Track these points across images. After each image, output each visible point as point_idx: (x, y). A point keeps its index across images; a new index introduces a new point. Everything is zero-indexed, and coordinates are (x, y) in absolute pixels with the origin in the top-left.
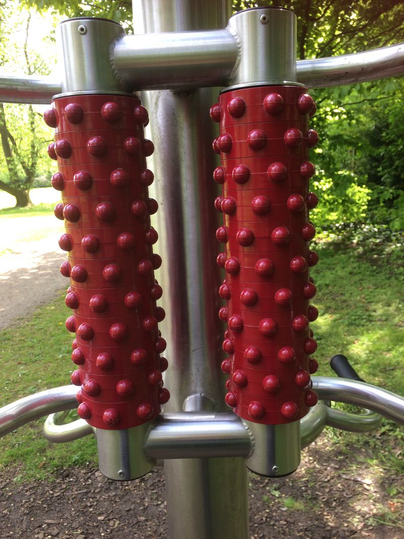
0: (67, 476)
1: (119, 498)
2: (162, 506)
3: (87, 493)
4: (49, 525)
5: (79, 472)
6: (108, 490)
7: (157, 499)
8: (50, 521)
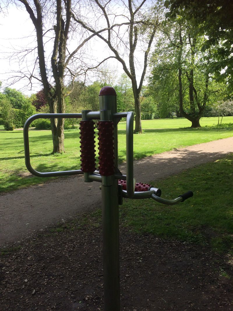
0: (147, 236)
1: (159, 248)
2: (172, 256)
3: (150, 242)
4: (132, 246)
5: (151, 236)
6: (157, 244)
7: (172, 253)
8: (133, 245)
